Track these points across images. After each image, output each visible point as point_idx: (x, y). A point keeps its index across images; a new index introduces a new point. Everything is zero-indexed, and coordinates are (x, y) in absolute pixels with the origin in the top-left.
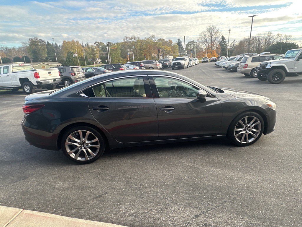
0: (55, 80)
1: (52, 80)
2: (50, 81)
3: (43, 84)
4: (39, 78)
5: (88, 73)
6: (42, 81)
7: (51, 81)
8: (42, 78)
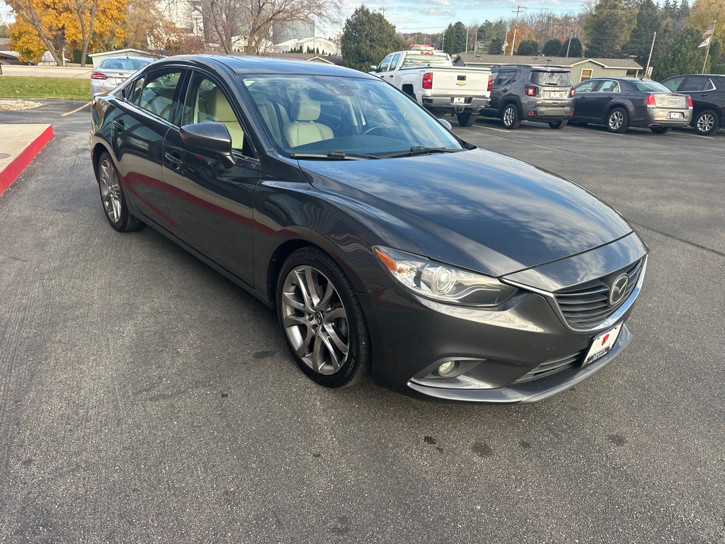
0: (469, 100)
1: (462, 100)
2: (456, 100)
3: (433, 106)
4: (431, 88)
5: (601, 94)
6: (434, 96)
7: (458, 101)
8: (436, 90)
